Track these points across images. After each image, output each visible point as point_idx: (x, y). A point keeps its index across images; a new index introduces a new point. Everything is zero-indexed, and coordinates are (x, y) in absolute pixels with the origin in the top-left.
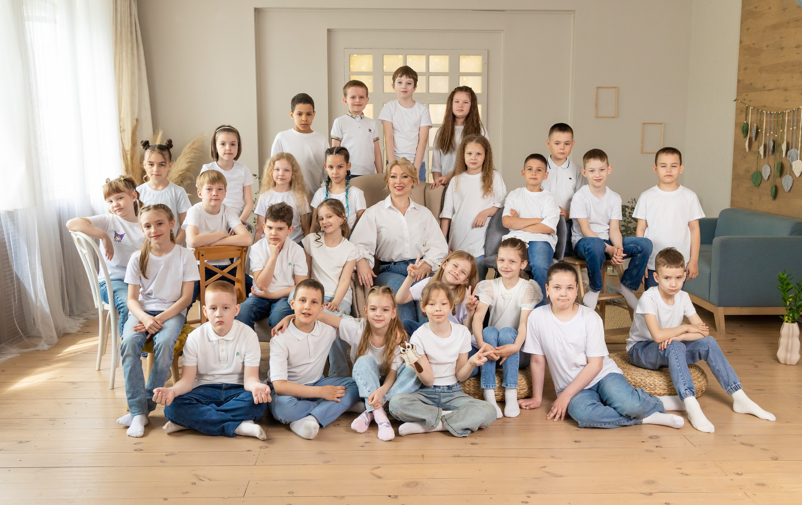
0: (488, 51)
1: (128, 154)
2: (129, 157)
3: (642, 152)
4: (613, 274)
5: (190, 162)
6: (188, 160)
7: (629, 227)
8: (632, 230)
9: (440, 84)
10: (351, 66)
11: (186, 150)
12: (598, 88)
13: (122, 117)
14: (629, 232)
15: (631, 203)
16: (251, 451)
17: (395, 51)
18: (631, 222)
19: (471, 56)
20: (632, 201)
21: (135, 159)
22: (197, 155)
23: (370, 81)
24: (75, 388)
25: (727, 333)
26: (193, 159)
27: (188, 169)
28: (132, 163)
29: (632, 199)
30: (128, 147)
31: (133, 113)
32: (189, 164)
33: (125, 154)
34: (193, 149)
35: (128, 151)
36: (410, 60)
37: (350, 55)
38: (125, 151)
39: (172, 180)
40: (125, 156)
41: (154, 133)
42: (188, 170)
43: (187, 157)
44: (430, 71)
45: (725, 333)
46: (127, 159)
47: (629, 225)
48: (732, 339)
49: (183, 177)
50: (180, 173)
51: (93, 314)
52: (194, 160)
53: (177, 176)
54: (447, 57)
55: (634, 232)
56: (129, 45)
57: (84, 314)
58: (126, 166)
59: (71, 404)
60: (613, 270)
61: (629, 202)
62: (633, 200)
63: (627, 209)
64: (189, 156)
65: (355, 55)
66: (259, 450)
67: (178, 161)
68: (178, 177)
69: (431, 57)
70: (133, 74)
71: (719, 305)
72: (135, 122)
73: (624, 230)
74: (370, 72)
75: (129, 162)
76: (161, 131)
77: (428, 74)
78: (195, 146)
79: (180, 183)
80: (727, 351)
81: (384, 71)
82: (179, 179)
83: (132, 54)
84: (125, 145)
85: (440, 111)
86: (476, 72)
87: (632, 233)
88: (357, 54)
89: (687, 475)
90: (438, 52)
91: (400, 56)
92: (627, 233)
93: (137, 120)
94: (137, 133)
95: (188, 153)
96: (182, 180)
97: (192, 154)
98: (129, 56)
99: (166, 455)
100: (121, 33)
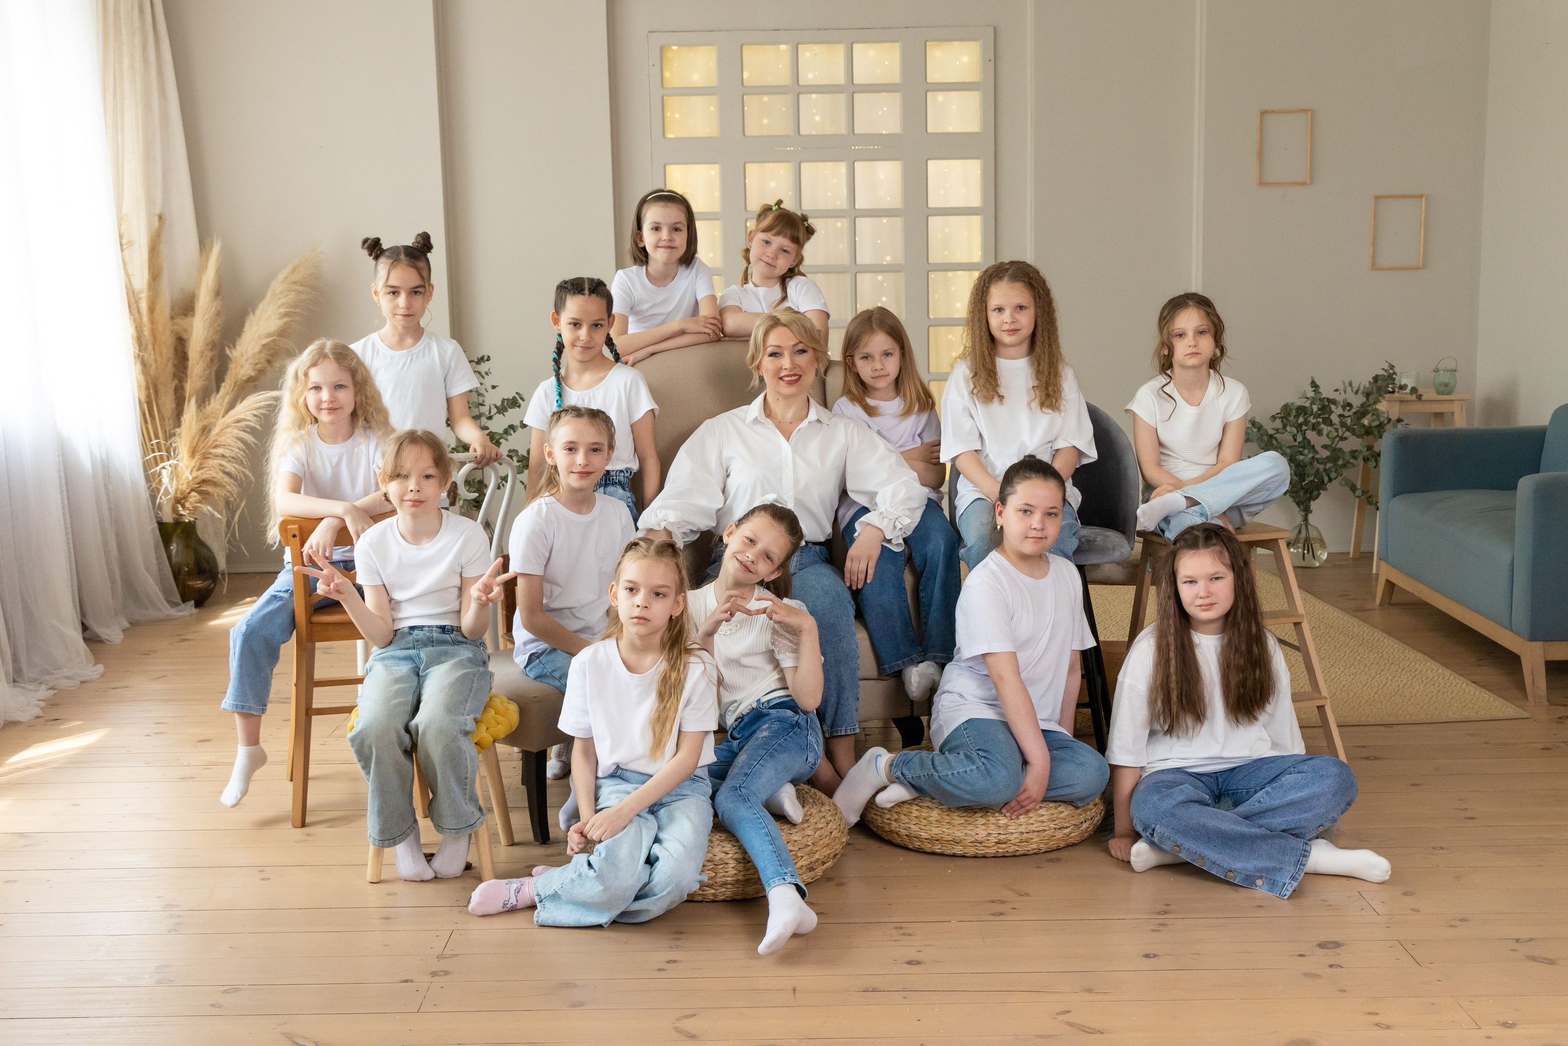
0: (995, 29)
1: (140, 299)
2: (144, 306)
3: (1374, 267)
4: (1303, 564)
5: (286, 315)
6: (282, 310)
7: (1341, 450)
8: (1347, 457)
9: (880, 113)
10: (667, 75)
11: (277, 286)
12: (1263, 113)
13: (124, 211)
14: (1340, 462)
15: (1342, 393)
16: (412, 981)
17: (771, 34)
18: (1346, 439)
19: (954, 43)
20: (1345, 387)
21: (158, 309)
22: (304, 296)
23: (712, 108)
24: (24, 846)
25: (1550, 702)
26: (294, 307)
27: (282, 330)
28: (152, 322)
29: (1344, 382)
30: (141, 281)
31: (150, 201)
32: (285, 320)
33: (133, 300)
34: (295, 283)
35: (141, 292)
36: (808, 54)
37: (662, 49)
38: (133, 292)
39: (245, 357)
40: (135, 305)
41: (201, 248)
42: (282, 333)
43: (279, 302)
44: (855, 82)
45: (1545, 703)
46: (139, 312)
47: (1340, 444)
48: (1560, 718)
49: (271, 352)
50: (265, 341)
51: (67, 678)
52: (298, 310)
53: (258, 348)
54: (897, 46)
55: (1352, 461)
56: (138, 41)
57: (47, 677)
58: (136, 327)
59: (16, 881)
60: (1304, 554)
61: (1336, 390)
62: (1347, 385)
63: (1333, 407)
64: (284, 300)
65: (674, 48)
66: (429, 978)
67: (258, 312)
68: (260, 352)
69: (857, 47)
70: (147, 108)
71: (1533, 638)
72: (156, 224)
73: (1327, 458)
74: (711, 87)
75: (145, 319)
76: (217, 242)
77: (851, 89)
78: (298, 276)
79: (266, 364)
80: (1541, 746)
81: (745, 84)
82: (262, 355)
83: (145, 60)
84: (132, 278)
85: (882, 177)
86: (968, 80)
87: (1349, 465)
88: (680, 45)
89: (1388, 1027)
90: (874, 33)
91: (783, 47)
92: (1335, 465)
93: (160, 217)
94: (163, 247)
95: (281, 293)
96: (270, 358)
97: (292, 296)
98: (138, 65)
99: (224, 992)
100: (117, 12)
